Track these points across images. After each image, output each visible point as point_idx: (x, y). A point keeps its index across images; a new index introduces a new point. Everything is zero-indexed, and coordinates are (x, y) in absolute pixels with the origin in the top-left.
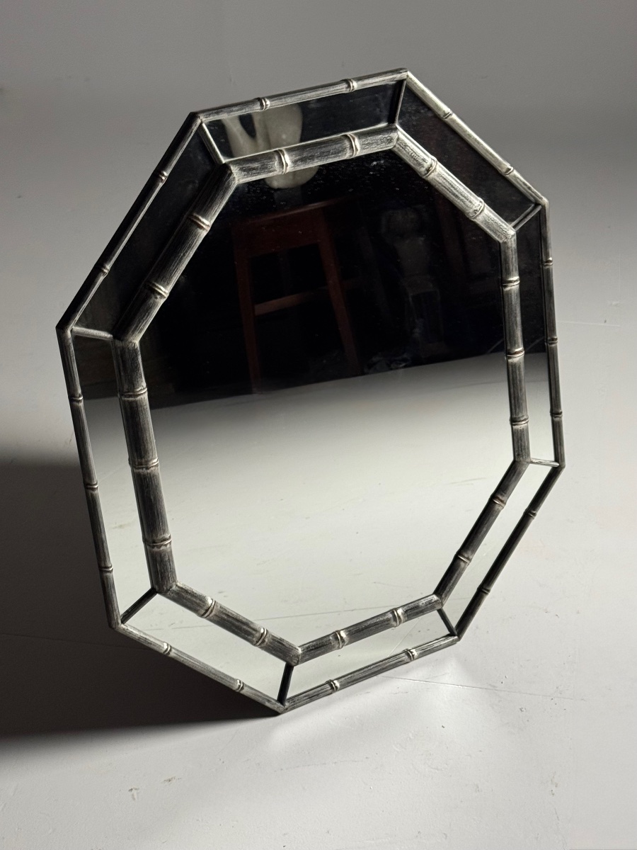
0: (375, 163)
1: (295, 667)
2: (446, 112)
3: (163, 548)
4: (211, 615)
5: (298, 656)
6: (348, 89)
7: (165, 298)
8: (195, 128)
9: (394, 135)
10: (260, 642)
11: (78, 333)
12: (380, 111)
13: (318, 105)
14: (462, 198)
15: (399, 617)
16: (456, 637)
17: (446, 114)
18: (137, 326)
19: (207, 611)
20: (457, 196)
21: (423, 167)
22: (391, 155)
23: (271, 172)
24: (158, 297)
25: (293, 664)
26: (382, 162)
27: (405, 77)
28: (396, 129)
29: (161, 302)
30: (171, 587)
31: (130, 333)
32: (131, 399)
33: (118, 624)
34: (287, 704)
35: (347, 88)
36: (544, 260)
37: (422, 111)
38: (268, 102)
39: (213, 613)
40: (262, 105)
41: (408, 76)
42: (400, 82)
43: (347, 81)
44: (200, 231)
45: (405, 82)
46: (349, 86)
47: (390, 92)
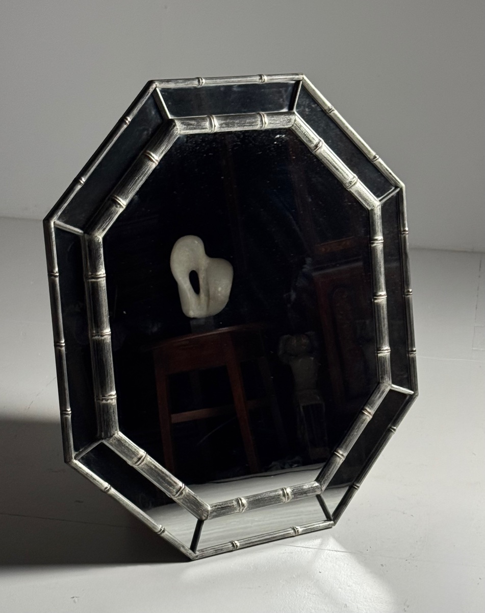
0: (278, 136)
1: (205, 521)
2: (331, 107)
3: (109, 401)
4: (142, 464)
5: (208, 511)
6: (261, 81)
7: (123, 207)
8: (151, 90)
9: (292, 117)
10: (179, 493)
11: (59, 225)
12: (283, 101)
13: (239, 89)
14: (341, 171)
15: (288, 494)
16: (332, 522)
17: (330, 109)
18: (102, 226)
19: (139, 459)
20: (337, 169)
21: (313, 143)
22: (290, 132)
23: (203, 129)
24: (118, 206)
25: (204, 518)
26: (284, 136)
27: (302, 79)
28: (294, 113)
29: (121, 210)
30: (114, 434)
31: (96, 230)
32: (93, 280)
33: (72, 458)
34: (198, 553)
35: (260, 79)
36: (402, 229)
37: (313, 106)
38: (204, 81)
39: (144, 462)
40: (199, 81)
41: (303, 78)
42: (298, 82)
43: (261, 76)
44: (150, 163)
45: (301, 82)
46: (261, 78)
47: (290, 89)
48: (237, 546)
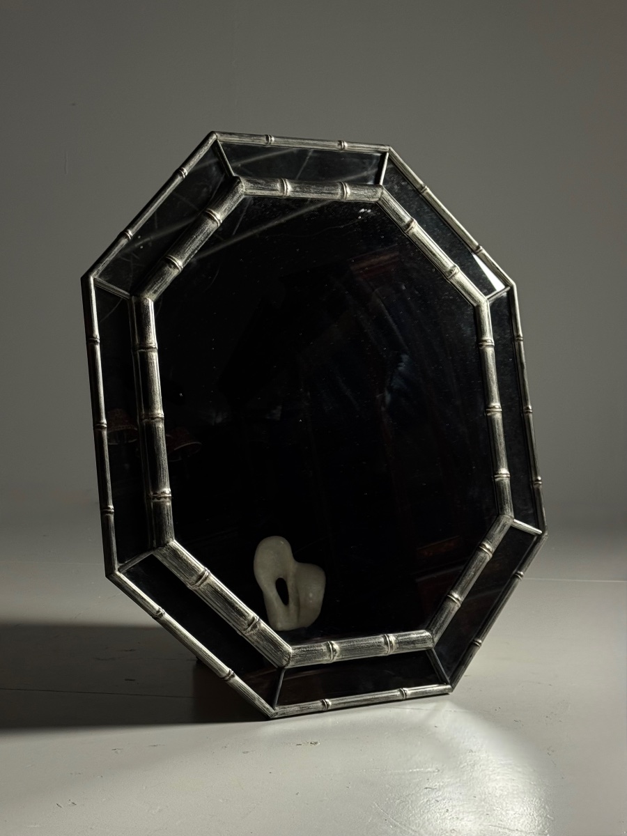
0: (363, 210)
2: (423, 185)
3: (162, 500)
5: (289, 654)
6: (340, 147)
7: (178, 268)
8: (211, 141)
9: (380, 191)
10: (251, 627)
11: (99, 282)
13: (316, 155)
14: (439, 256)
15: (391, 642)
16: (449, 686)
17: (423, 188)
18: (152, 287)
19: (200, 577)
20: (434, 255)
21: (403, 222)
22: (378, 207)
23: (274, 190)
24: (172, 266)
25: (285, 663)
26: (369, 211)
28: (380, 187)
29: (175, 273)
30: (168, 543)
31: (146, 291)
32: (142, 350)
33: (115, 570)
34: (277, 709)
35: (339, 145)
36: (515, 335)
37: (403, 183)
38: (273, 139)
39: (207, 582)
40: (267, 139)
41: (389, 150)
42: (383, 154)
43: (340, 143)
44: (210, 222)
45: (388, 154)
47: (374, 161)
48: (328, 705)
